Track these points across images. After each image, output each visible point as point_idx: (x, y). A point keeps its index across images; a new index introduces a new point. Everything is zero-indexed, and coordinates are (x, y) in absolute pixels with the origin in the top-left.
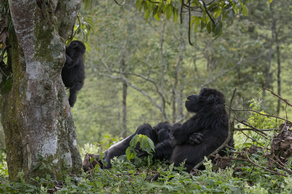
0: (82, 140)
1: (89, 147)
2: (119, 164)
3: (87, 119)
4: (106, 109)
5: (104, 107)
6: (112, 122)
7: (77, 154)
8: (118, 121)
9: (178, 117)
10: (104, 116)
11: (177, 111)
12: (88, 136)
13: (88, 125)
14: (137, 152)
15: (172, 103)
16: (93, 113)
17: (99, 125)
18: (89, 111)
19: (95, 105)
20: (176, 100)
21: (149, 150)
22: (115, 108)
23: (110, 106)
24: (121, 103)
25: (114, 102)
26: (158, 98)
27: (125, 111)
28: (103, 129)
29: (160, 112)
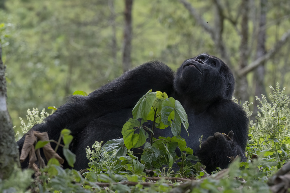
0: (26, 100)
1: (37, 116)
2: (105, 160)
3: (37, 53)
4: (83, 29)
5: (79, 24)
6: (96, 61)
7: (8, 132)
8: (111, 60)
9: (253, 53)
10: (78, 46)
11: (250, 40)
12: (38, 93)
13: (39, 66)
14: (150, 133)
15: (240, 20)
16: (54, 38)
17: (66, 68)
18: (45, 32)
19: (57, 20)
20: (251, 14)
21: (177, 128)
22: (104, 27)
23: (94, 23)
24: (120, 18)
25: (102, 13)
26: (207, 9)
27: (128, 36)
28: (75, 77)
29: (212, 42)
